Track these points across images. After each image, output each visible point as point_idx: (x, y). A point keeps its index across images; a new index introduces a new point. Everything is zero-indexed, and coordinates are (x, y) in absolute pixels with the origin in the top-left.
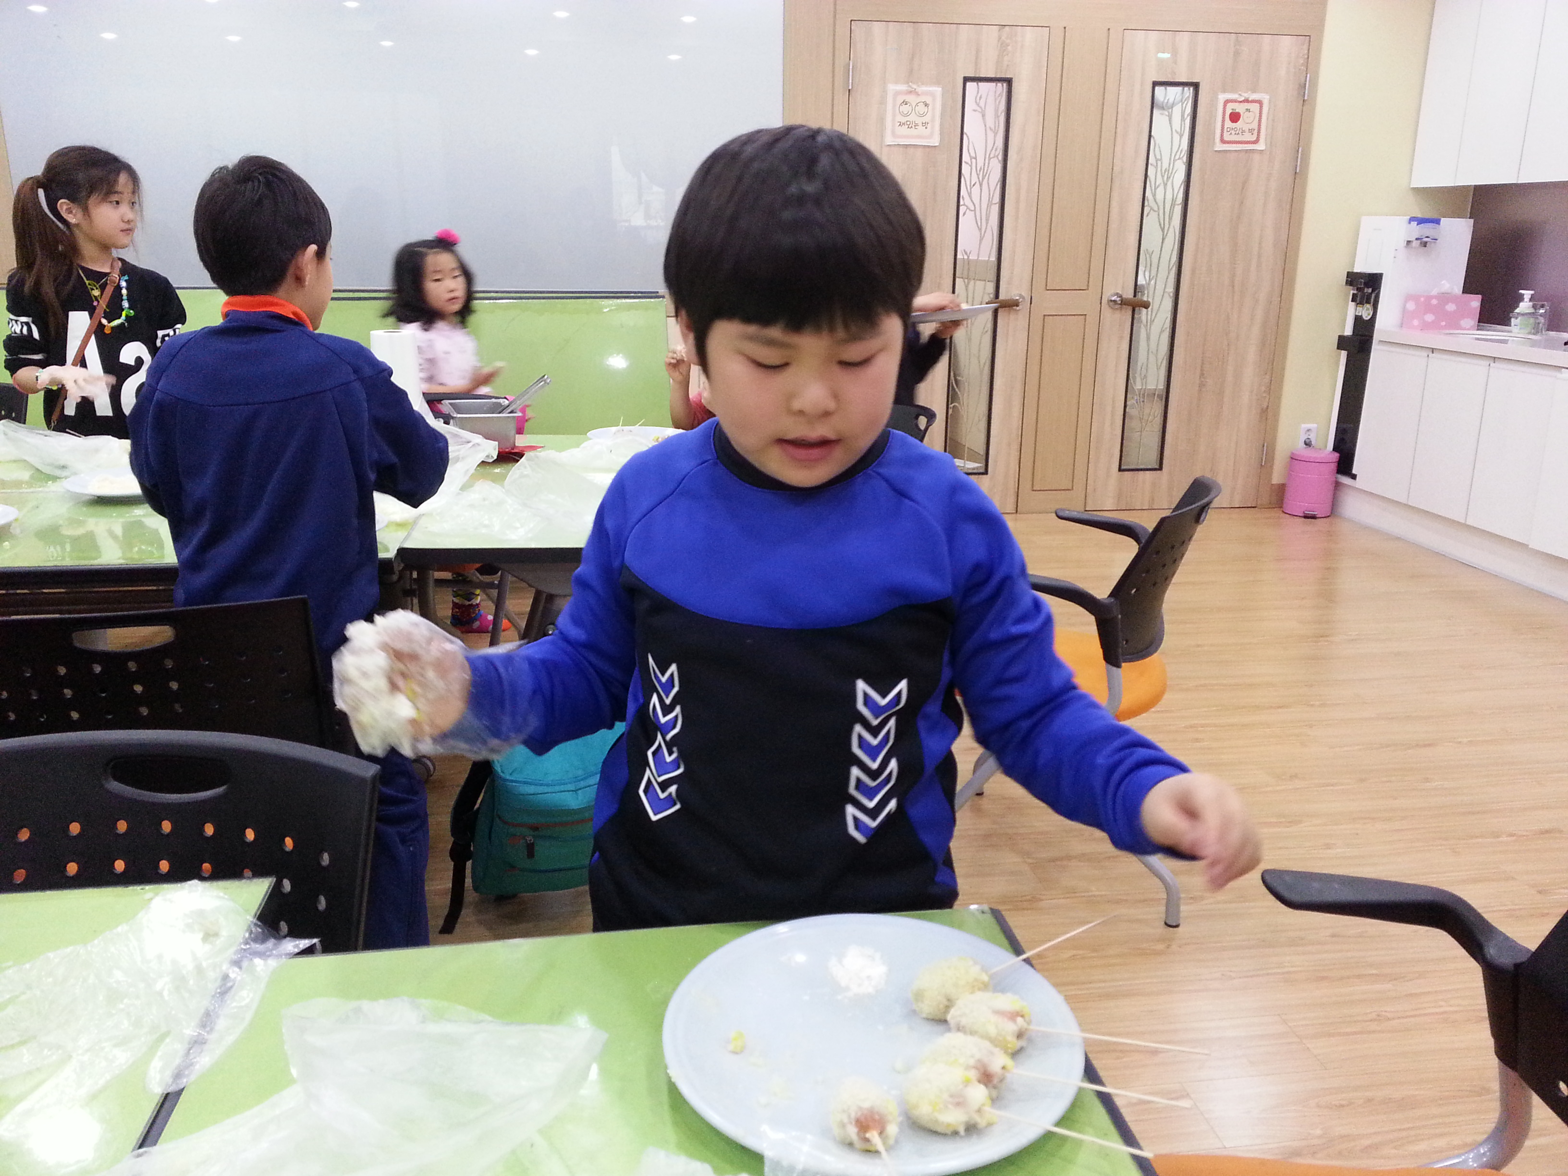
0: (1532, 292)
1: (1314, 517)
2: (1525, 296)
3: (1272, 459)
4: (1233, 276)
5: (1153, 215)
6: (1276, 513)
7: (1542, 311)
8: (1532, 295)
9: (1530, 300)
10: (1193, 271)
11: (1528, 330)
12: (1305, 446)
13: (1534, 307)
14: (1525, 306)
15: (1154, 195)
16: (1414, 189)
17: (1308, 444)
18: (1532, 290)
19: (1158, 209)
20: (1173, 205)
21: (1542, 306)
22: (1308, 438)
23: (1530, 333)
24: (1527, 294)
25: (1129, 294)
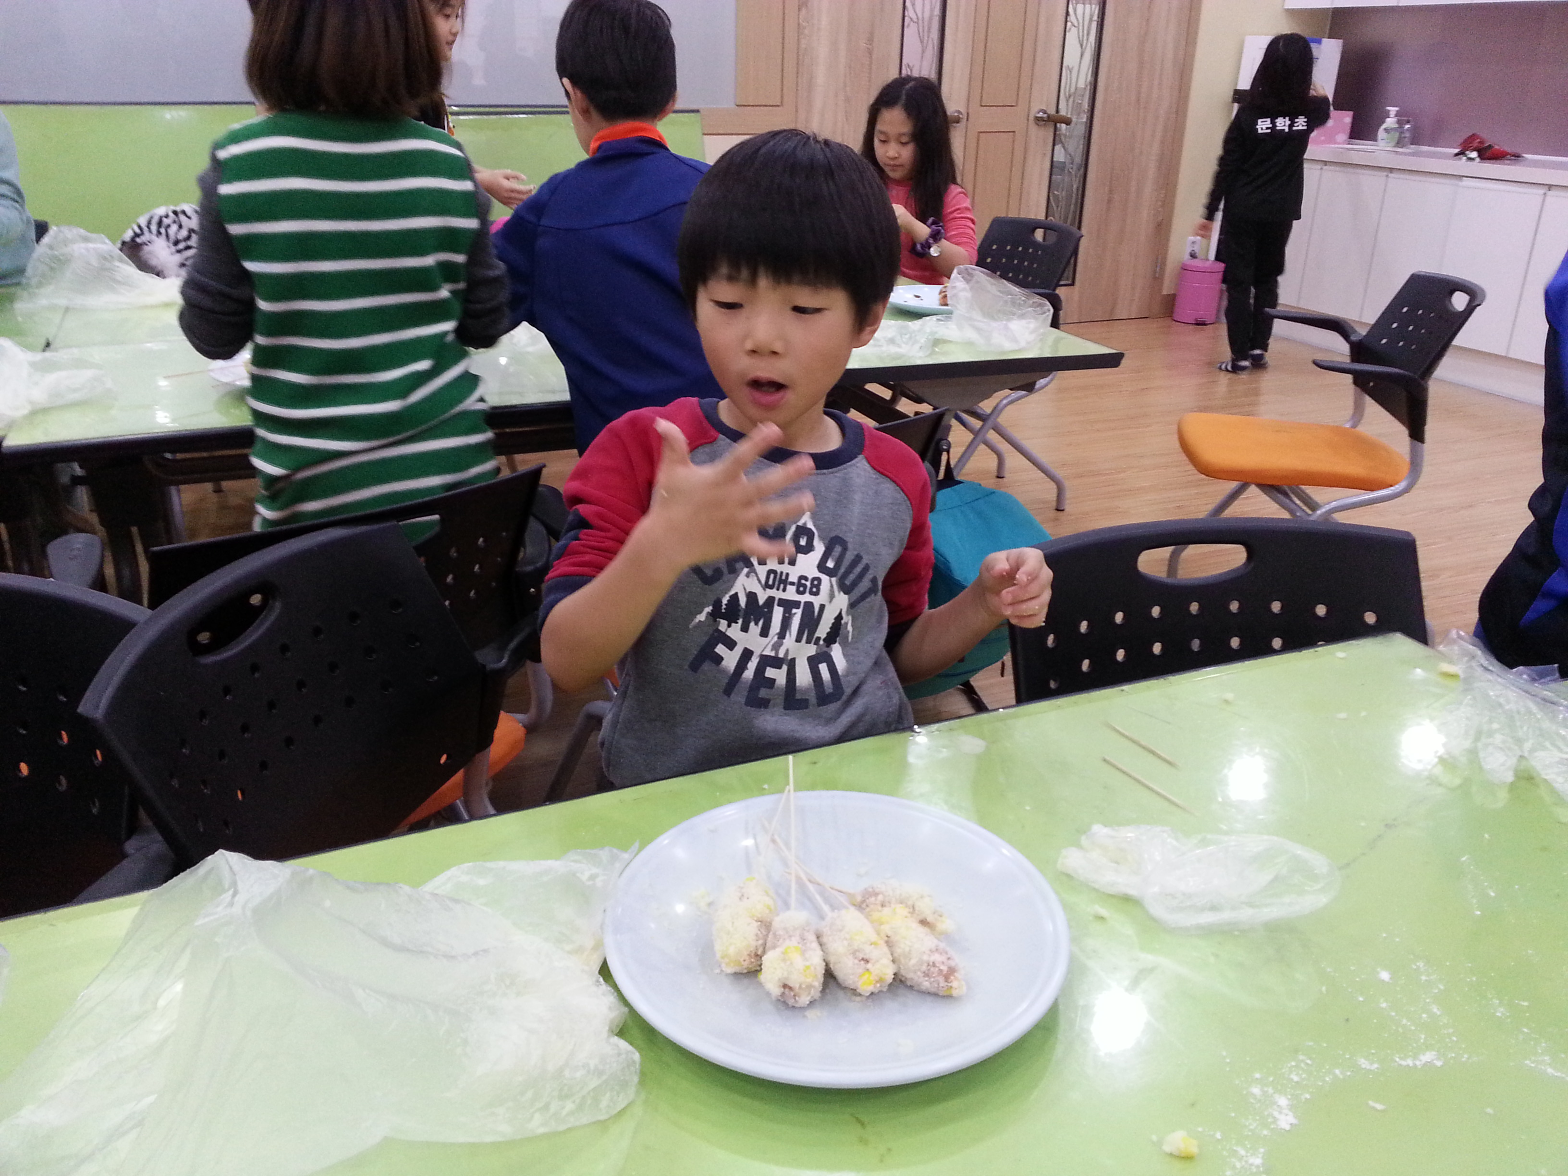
0: (1397, 109)
1: (1204, 324)
2: (1391, 113)
3: (1163, 270)
4: (1139, 93)
5: (1074, 30)
6: (1168, 321)
7: (1407, 126)
8: (1397, 111)
9: (1396, 116)
10: (1106, 90)
11: (1393, 144)
12: (1190, 257)
13: (1399, 122)
14: (1391, 122)
15: (1075, 11)
16: (1287, 10)
17: (1193, 256)
18: (1396, 107)
19: (1079, 24)
20: (1091, 20)
21: (1408, 122)
22: (1193, 250)
23: (1395, 147)
24: (1393, 110)
25: (1052, 111)
